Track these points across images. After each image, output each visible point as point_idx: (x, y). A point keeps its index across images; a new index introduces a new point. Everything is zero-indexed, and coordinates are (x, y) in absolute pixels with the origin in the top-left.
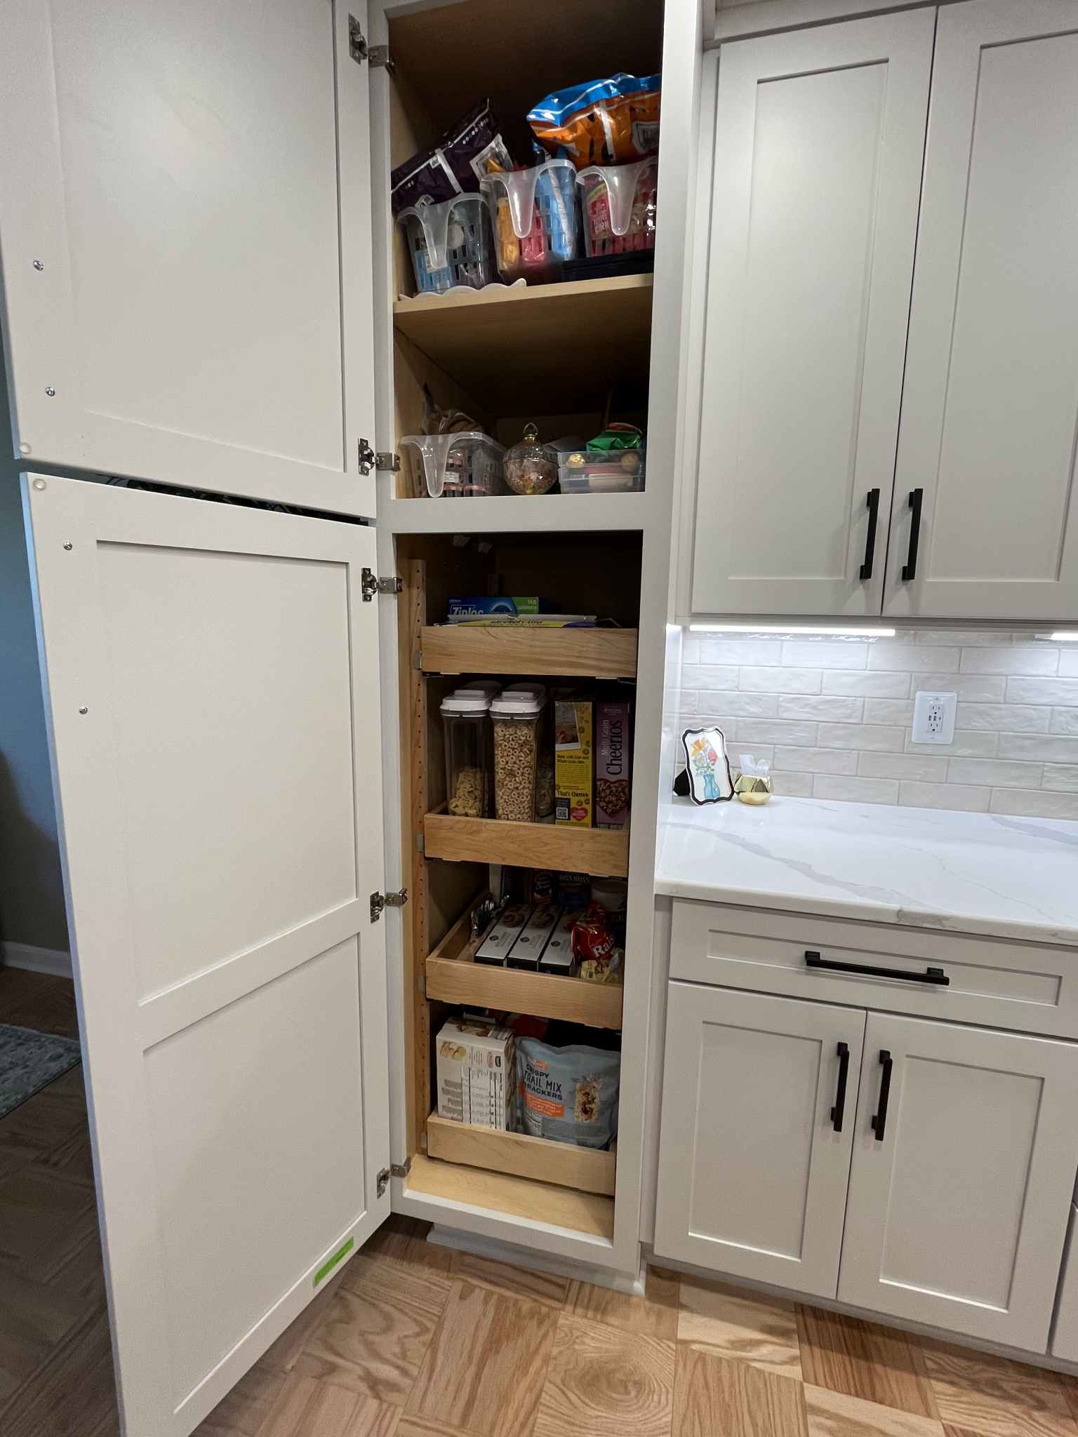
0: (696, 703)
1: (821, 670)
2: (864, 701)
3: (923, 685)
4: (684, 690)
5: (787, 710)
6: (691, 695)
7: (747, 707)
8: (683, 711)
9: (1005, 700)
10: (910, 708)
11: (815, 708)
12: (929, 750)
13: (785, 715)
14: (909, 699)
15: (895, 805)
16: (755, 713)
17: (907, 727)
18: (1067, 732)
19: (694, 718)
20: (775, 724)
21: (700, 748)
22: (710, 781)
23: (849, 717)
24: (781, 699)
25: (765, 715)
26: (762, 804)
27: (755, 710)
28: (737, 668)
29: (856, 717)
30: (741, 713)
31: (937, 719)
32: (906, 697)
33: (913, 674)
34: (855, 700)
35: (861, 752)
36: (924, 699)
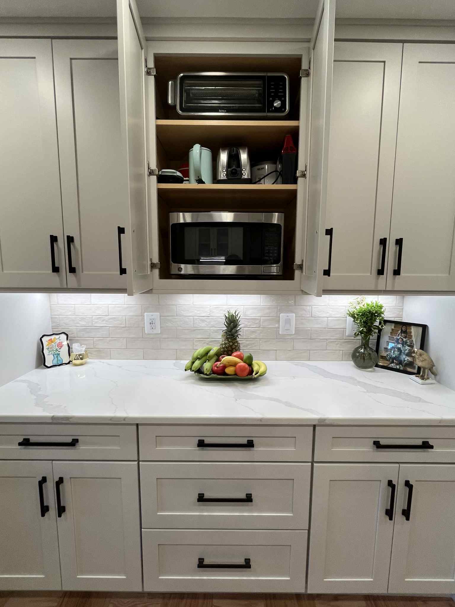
0: (58, 321)
1: (107, 305)
2: (126, 317)
3: (146, 310)
4: (52, 316)
5: (96, 323)
6: (56, 318)
7: (80, 322)
8: (53, 325)
9: (176, 315)
10: (143, 319)
11: (106, 321)
12: (152, 336)
13: (96, 325)
14: (142, 316)
15: (142, 360)
16: (83, 324)
17: (143, 327)
18: (199, 326)
19: (57, 328)
20: (92, 329)
21: (52, 342)
22: (57, 357)
23: (121, 325)
24: (93, 318)
25: (87, 325)
26: (81, 364)
27: (83, 323)
28: (73, 305)
29: (124, 324)
30: (78, 325)
31: (153, 323)
32: (141, 315)
33: (143, 306)
34: (122, 317)
35: (127, 339)
36: (147, 316)
